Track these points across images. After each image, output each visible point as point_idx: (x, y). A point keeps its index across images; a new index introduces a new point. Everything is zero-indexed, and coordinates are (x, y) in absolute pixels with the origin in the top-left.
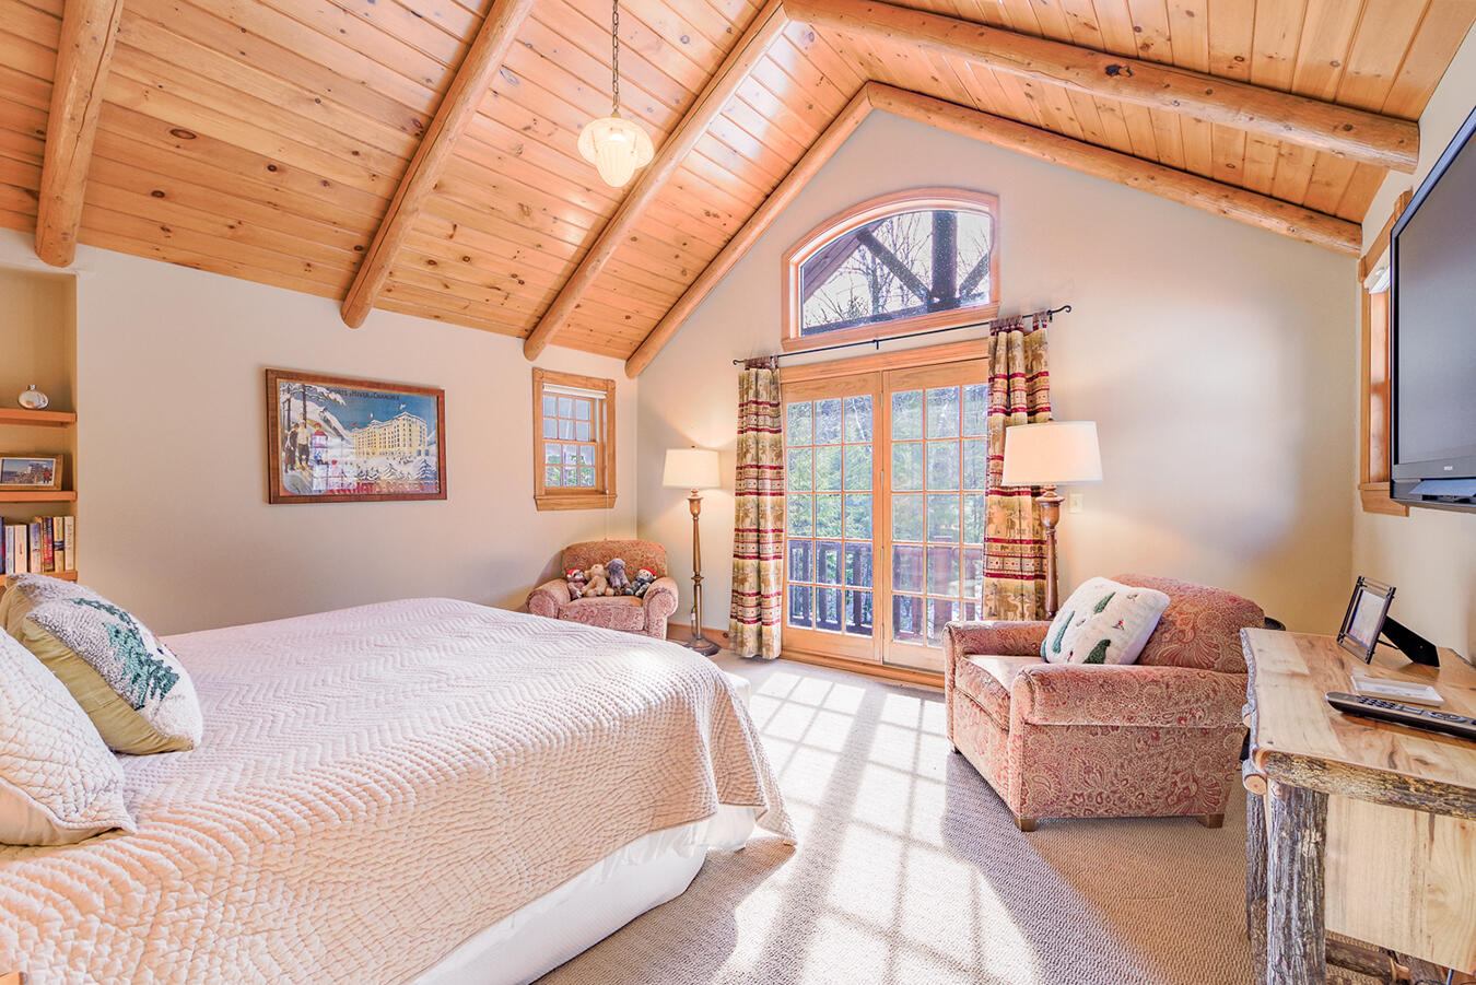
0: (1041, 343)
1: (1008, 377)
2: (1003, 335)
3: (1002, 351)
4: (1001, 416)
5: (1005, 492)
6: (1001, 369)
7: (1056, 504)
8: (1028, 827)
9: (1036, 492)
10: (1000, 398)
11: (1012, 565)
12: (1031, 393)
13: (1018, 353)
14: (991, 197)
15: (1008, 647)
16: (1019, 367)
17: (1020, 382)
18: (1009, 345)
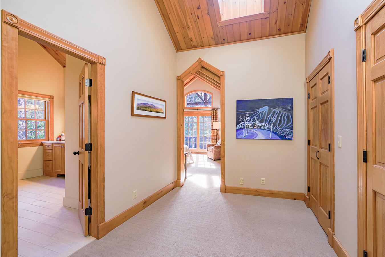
0: (217, 112)
1: (213, 116)
2: (213, 111)
3: (213, 113)
4: (213, 120)
5: (213, 129)
6: (213, 115)
7: (218, 131)
8: (214, 160)
9: (216, 129)
10: (212, 118)
11: (214, 138)
12: (216, 118)
13: (215, 113)
14: (212, 94)
15: (213, 146)
16: (215, 115)
17: (215, 117)
18: (214, 112)
